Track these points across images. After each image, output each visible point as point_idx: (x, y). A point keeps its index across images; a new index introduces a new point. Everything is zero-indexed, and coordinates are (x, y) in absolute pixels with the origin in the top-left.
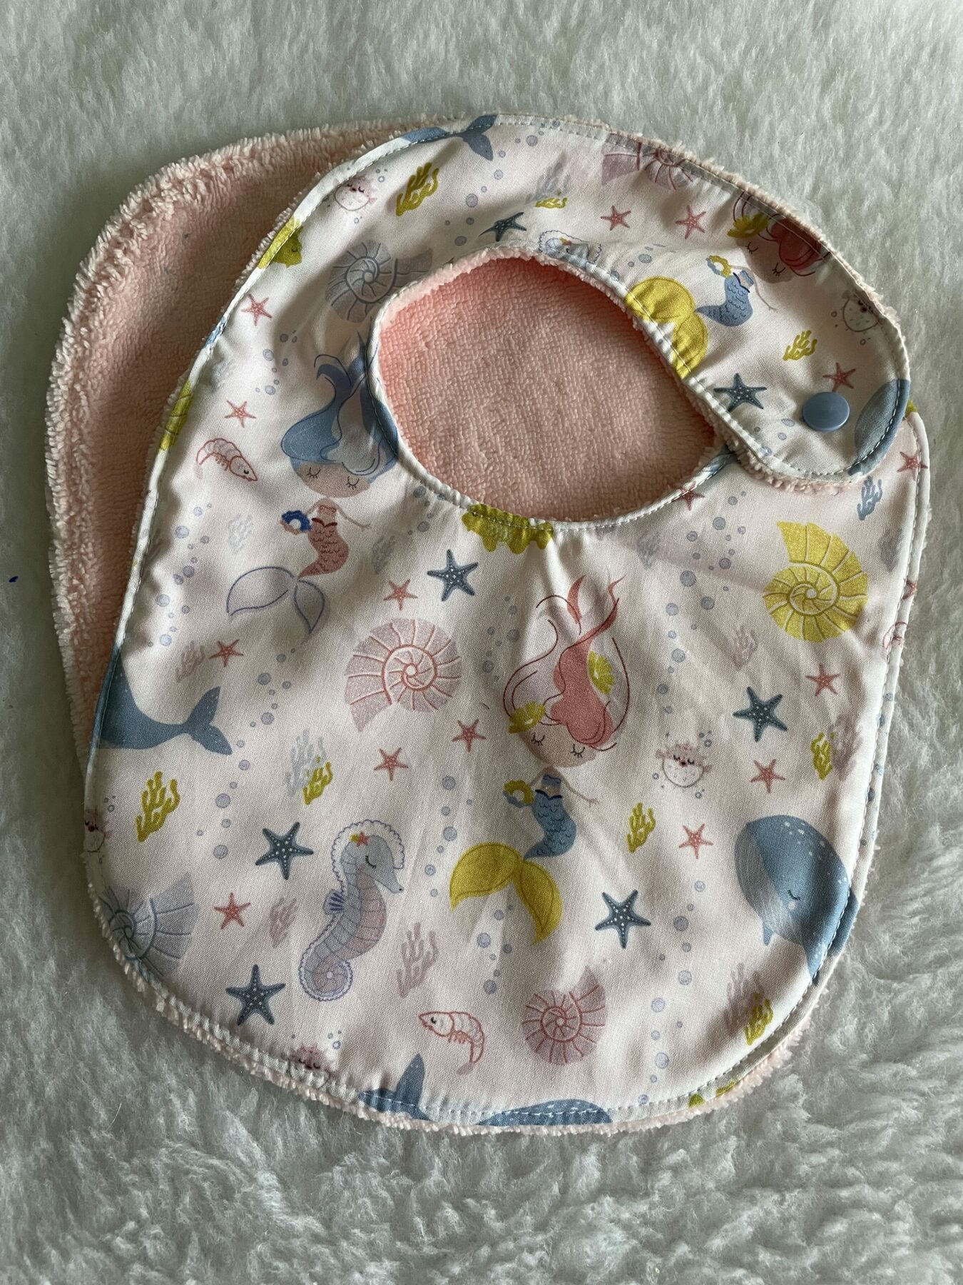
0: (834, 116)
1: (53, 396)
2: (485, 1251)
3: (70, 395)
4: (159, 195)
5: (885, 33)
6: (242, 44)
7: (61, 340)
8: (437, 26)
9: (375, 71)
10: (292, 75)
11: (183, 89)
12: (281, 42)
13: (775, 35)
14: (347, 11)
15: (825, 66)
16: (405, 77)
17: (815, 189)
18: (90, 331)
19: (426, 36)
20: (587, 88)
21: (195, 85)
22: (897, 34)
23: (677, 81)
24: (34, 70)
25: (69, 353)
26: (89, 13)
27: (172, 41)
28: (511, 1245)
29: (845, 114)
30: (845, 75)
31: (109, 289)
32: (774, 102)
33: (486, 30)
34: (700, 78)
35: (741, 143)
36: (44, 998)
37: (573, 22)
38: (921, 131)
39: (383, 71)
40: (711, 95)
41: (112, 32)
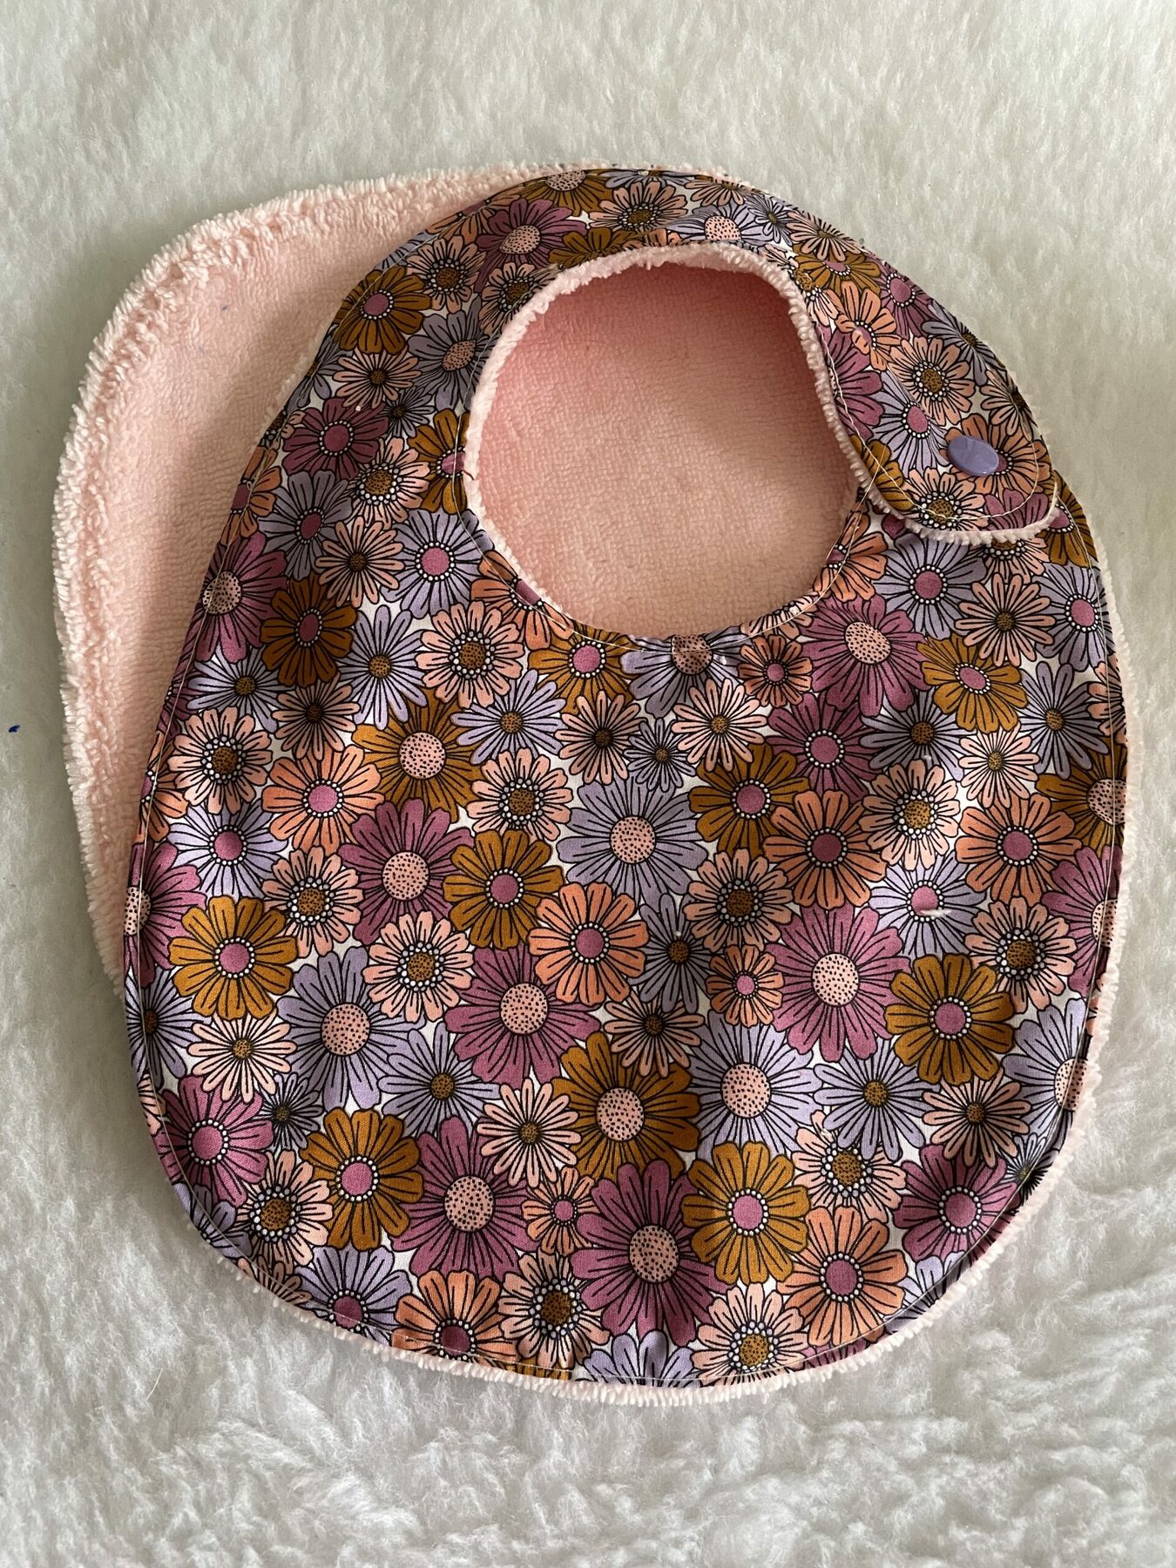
0: (998, 151)
1: (62, 501)
3: (84, 498)
4: (191, 259)
5: (1054, 51)
6: (282, 80)
7: (72, 432)
8: (517, 55)
9: (444, 108)
10: (343, 117)
11: (212, 135)
12: (329, 77)
13: (925, 56)
14: (408, 40)
15: (984, 91)
16: (480, 117)
17: (976, 239)
18: (108, 421)
19: (505, 67)
20: (699, 126)
21: (227, 130)
22: (1070, 53)
23: (807, 116)
24: (29, 116)
25: (82, 448)
26: (95, 47)
27: (196, 78)
29: (1012, 148)
30: (1010, 102)
31: (131, 371)
32: (925, 135)
33: (576, 58)
34: (835, 111)
36: (62, 1245)
37: (681, 48)
38: (1103, 166)
39: (454, 109)
40: (848, 131)
41: (123, 69)
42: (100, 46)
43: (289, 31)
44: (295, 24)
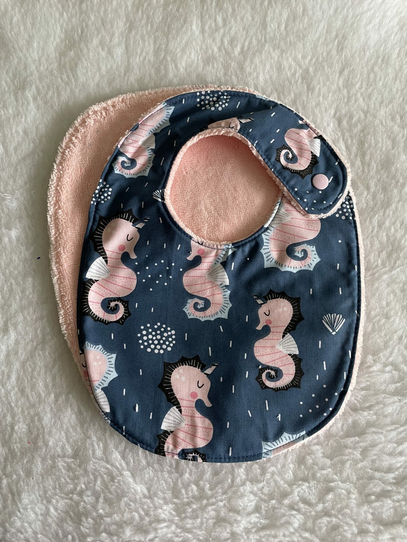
0: (343, 85)
1: (49, 192)
2: (205, 502)
3: (56, 191)
4: (88, 117)
5: (364, 52)
6: (122, 57)
7: (53, 171)
8: (194, 50)
9: (171, 67)
10: (140, 69)
11: (100, 74)
12: (136, 56)
13: (322, 53)
14: (161, 44)
15: (341, 66)
16: (182, 70)
17: (335, 114)
18: (63, 167)
19: (190, 54)
20: (250, 74)
21: (104, 73)
22: (369, 52)
23: (284, 72)
24: (44, 66)
25: (55, 175)
26: (64, 43)
27: (95, 55)
28: (214, 500)
29: (348, 85)
30: (349, 68)
31: (70, 152)
32: (321, 80)
33: (213, 51)
34: (293, 70)
35: (308, 96)
37: (246, 48)
38: (377, 91)
39: (174, 68)
40: (297, 77)
41: (73, 51)
42: (66, 43)
43: (124, 39)
44: (126, 38)
